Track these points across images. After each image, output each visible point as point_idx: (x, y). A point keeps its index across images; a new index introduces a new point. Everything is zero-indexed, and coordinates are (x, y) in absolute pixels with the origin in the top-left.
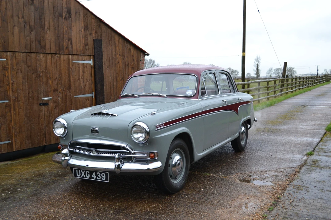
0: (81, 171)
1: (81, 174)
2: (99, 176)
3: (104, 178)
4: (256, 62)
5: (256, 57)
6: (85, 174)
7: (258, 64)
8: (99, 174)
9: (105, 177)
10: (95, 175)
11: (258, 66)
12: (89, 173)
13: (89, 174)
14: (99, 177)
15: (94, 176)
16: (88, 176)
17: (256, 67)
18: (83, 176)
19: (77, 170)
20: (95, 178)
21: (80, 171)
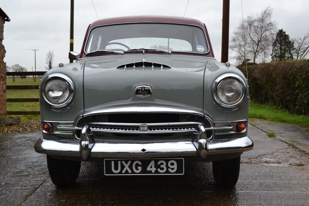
0: (124, 162)
1: (123, 167)
2: (162, 166)
3: (173, 169)
4: (48, 59)
5: (48, 52)
6: (131, 167)
7: (50, 61)
8: (162, 164)
9: (175, 166)
10: (153, 167)
11: (50, 63)
12: (140, 163)
13: (140, 166)
14: (162, 169)
15: (151, 167)
16: (137, 169)
17: (49, 64)
18: (127, 171)
19: (113, 163)
20: (153, 172)
21: (119, 163)
